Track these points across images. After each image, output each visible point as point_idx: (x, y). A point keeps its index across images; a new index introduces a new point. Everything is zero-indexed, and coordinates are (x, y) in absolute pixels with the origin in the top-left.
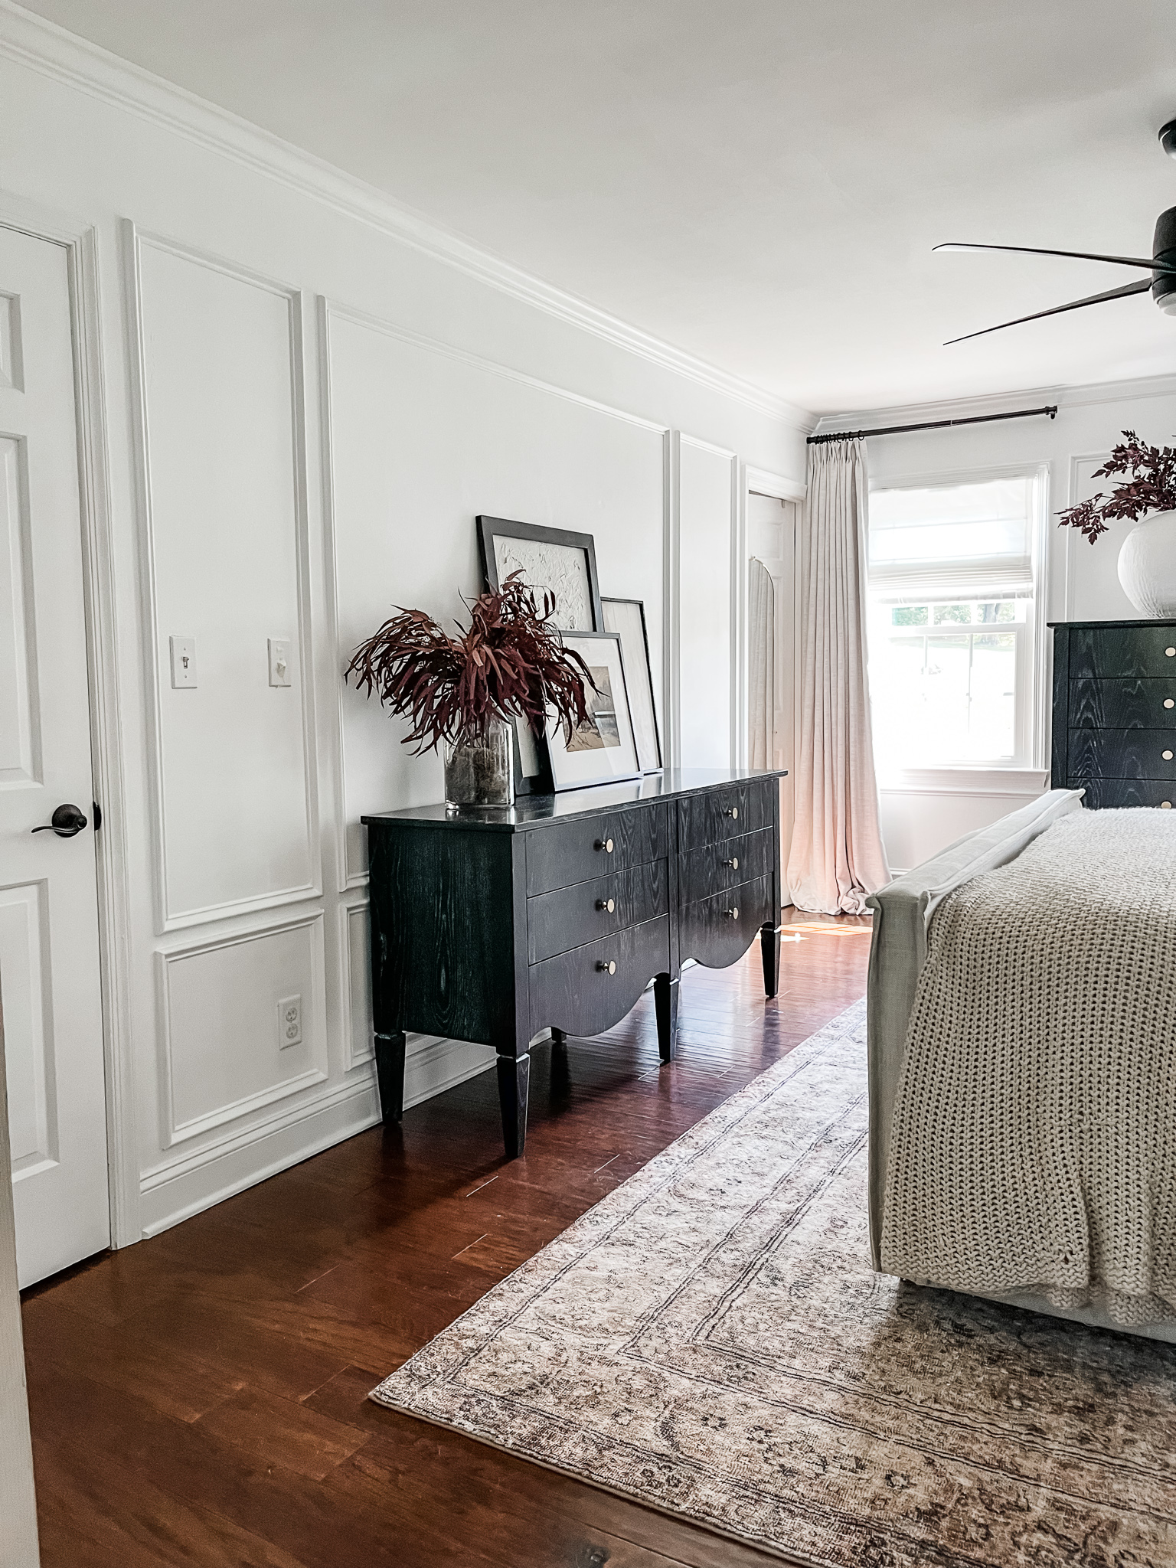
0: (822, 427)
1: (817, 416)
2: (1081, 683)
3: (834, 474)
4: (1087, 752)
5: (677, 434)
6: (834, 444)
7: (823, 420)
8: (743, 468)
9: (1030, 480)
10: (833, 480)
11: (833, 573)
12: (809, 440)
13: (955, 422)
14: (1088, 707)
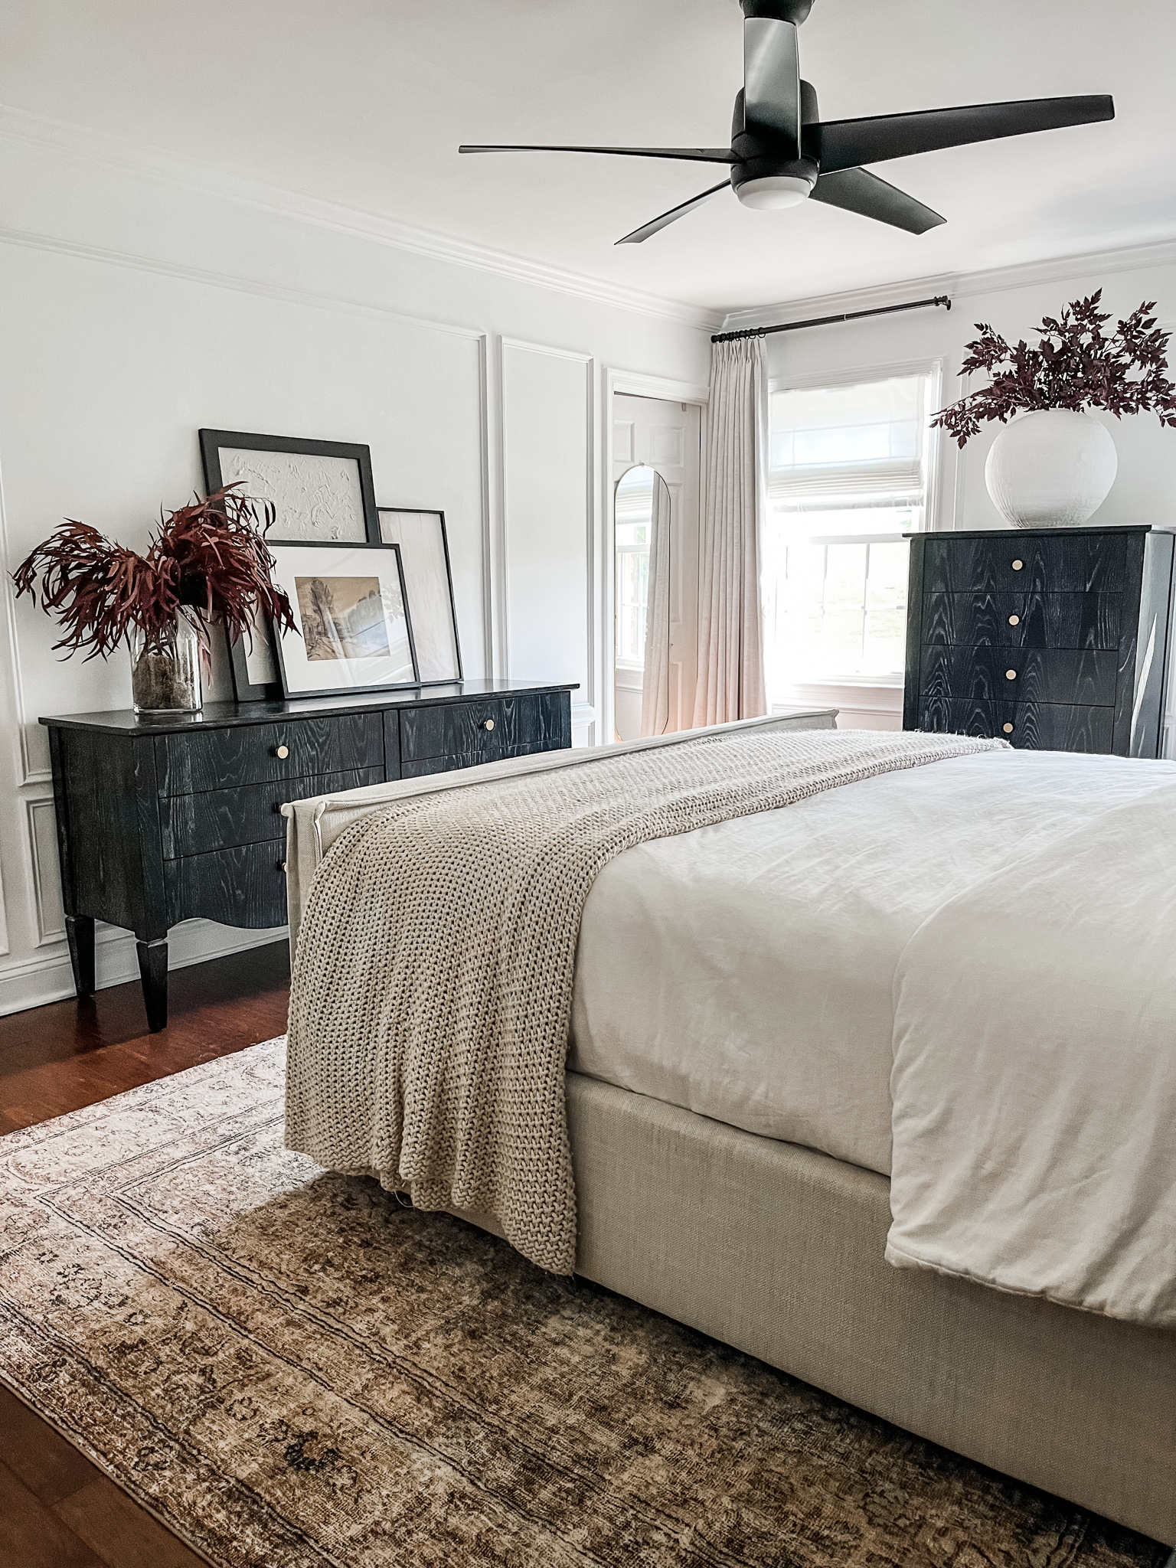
0: (730, 323)
1: (719, 313)
2: (935, 596)
3: (734, 375)
4: (937, 671)
5: (498, 340)
6: (735, 343)
7: (730, 317)
8: (604, 372)
9: (922, 378)
10: (733, 381)
11: (730, 480)
12: (714, 339)
13: (850, 316)
14: (941, 623)
